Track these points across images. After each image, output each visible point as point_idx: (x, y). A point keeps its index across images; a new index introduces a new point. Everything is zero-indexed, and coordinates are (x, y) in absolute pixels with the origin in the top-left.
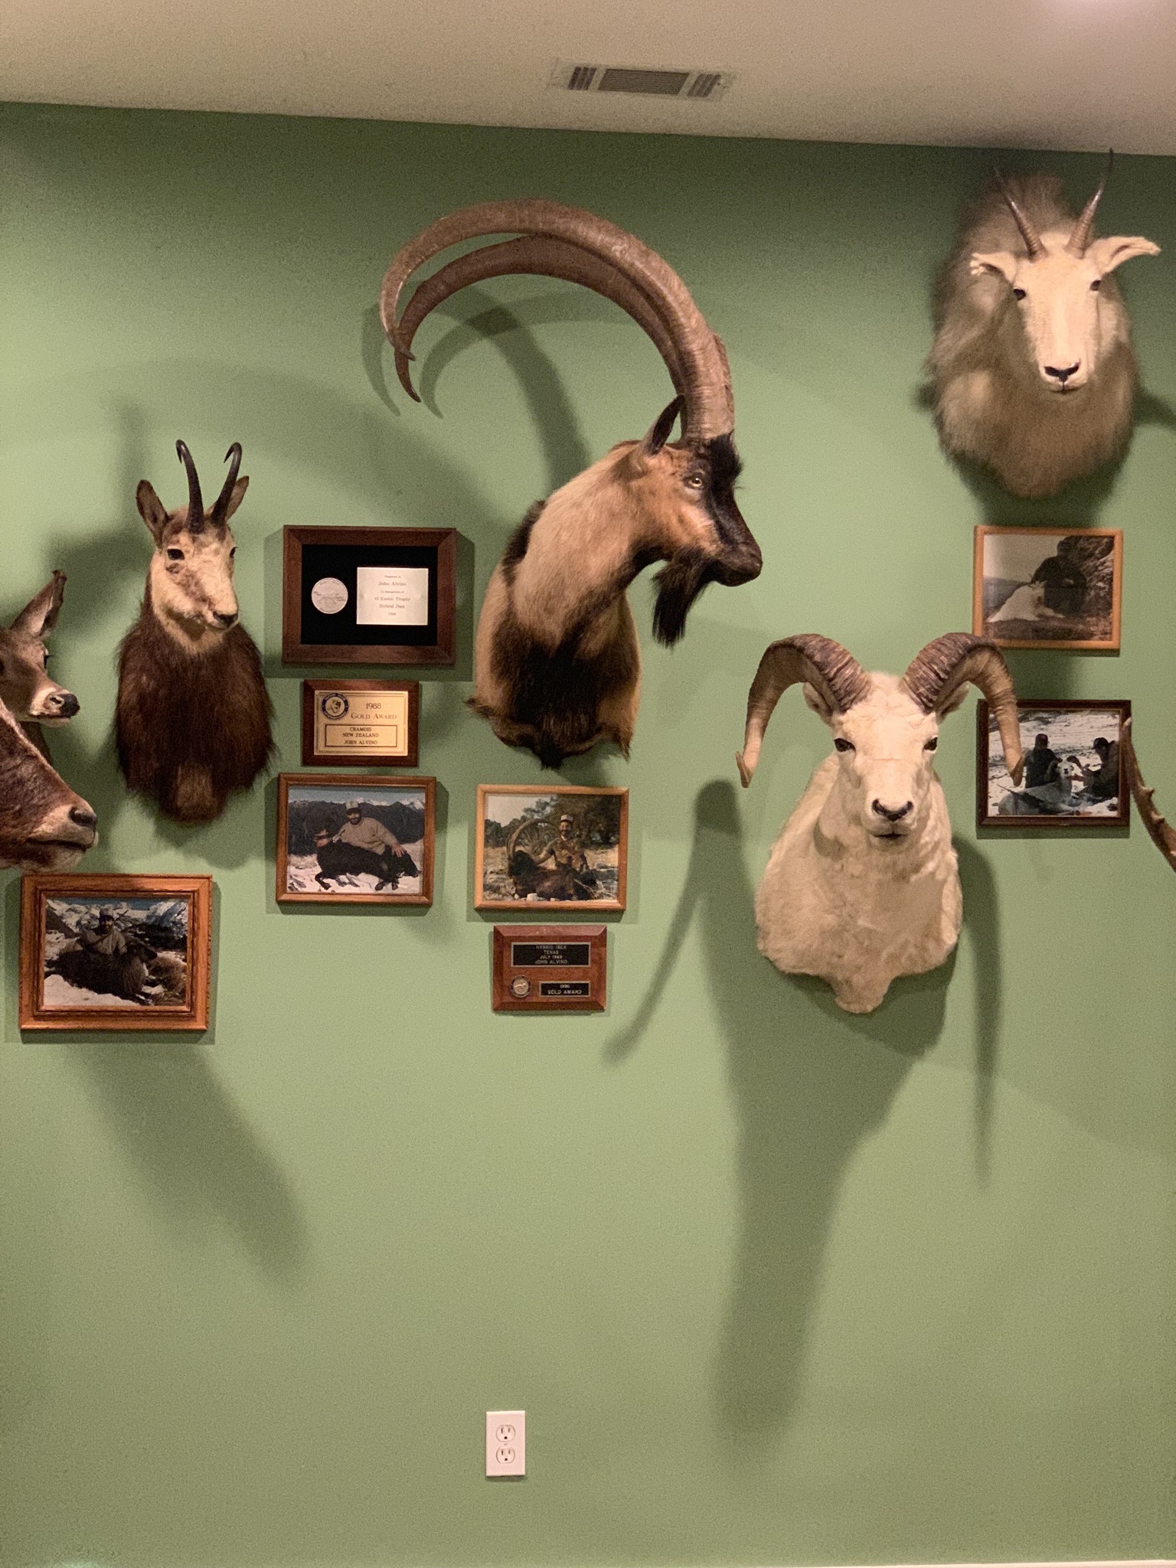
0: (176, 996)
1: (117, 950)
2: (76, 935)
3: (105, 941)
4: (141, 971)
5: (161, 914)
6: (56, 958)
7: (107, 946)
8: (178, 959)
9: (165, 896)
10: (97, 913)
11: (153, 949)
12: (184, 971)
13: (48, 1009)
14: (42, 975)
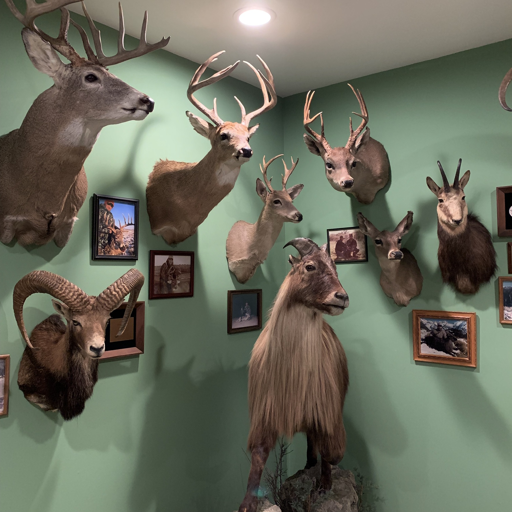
0: (464, 354)
1: (443, 337)
2: (430, 331)
3: (440, 333)
4: (452, 344)
5: (458, 326)
6: (424, 338)
7: (440, 335)
8: (465, 342)
9: (459, 320)
10: (436, 324)
11: (455, 337)
12: (467, 345)
13: (422, 355)
14: (420, 343)
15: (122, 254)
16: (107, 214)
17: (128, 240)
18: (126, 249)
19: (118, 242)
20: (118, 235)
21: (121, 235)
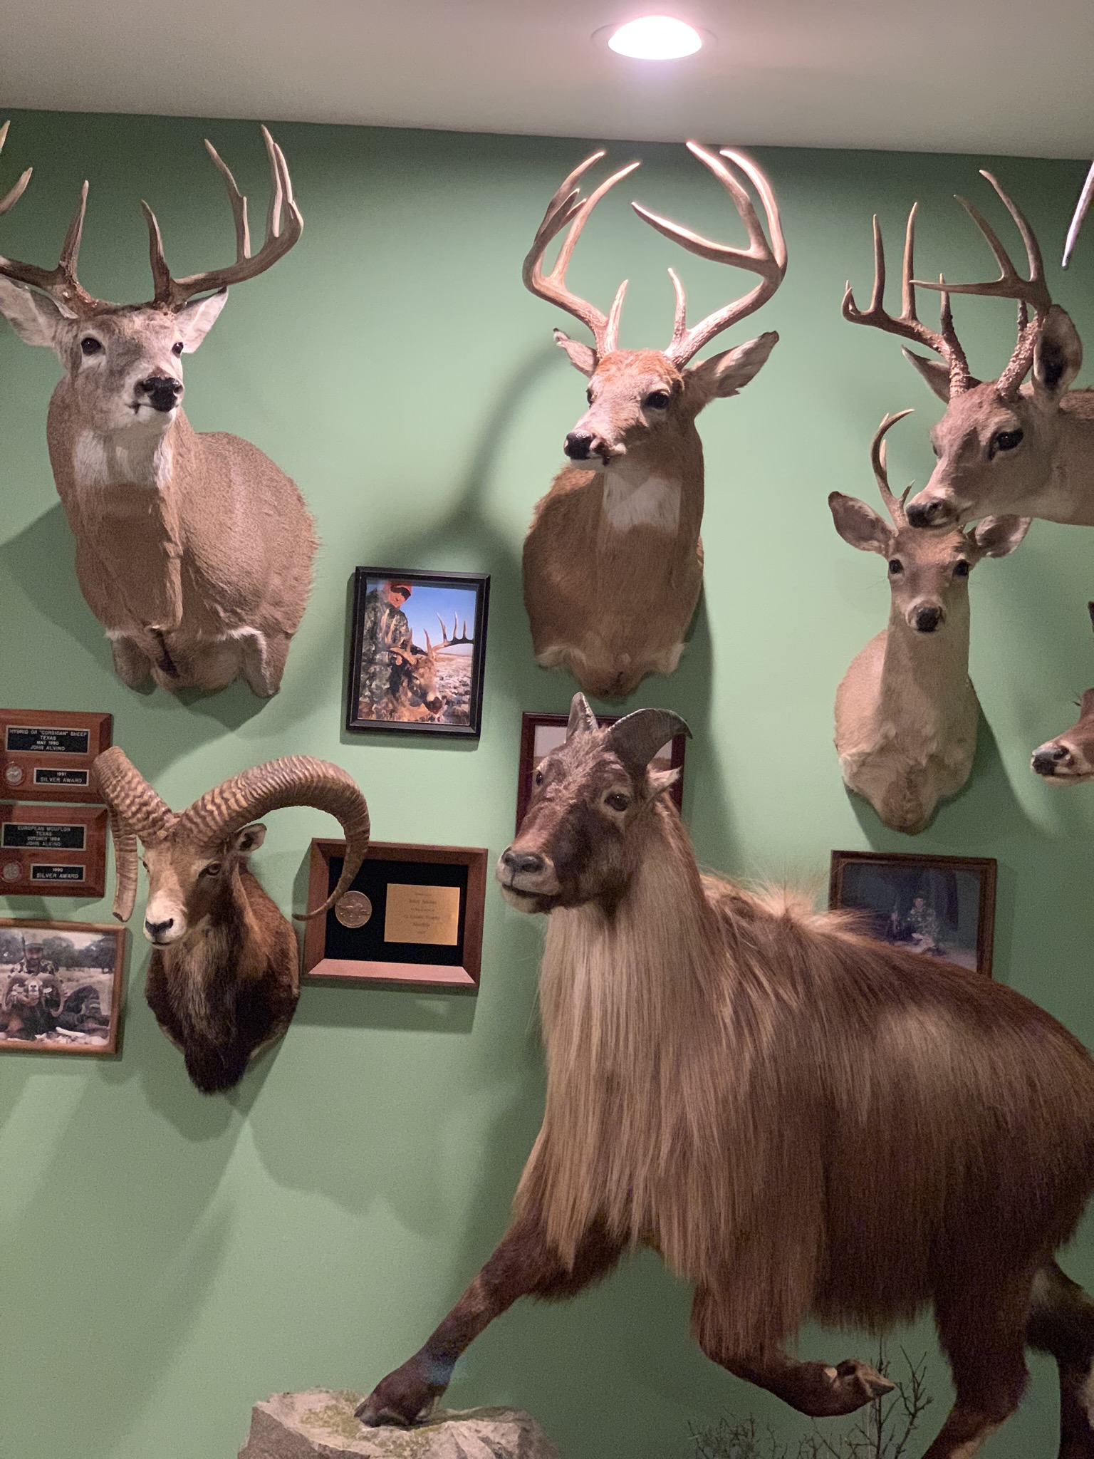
15: (432, 719)
16: (391, 615)
17: (450, 681)
18: (445, 707)
19: (420, 686)
20: (421, 671)
21: (430, 669)
